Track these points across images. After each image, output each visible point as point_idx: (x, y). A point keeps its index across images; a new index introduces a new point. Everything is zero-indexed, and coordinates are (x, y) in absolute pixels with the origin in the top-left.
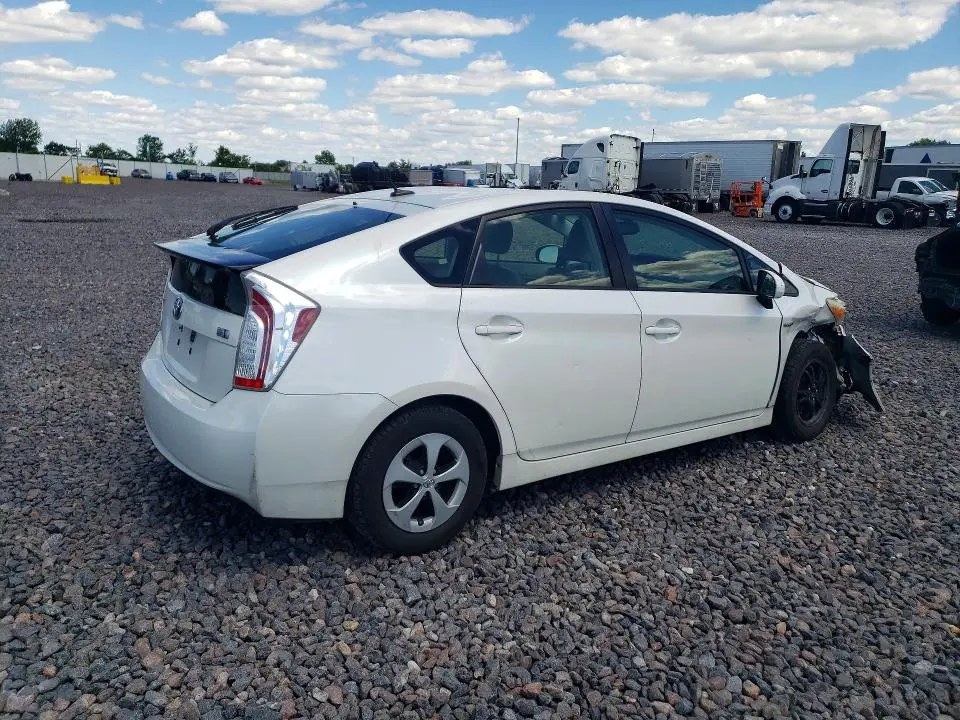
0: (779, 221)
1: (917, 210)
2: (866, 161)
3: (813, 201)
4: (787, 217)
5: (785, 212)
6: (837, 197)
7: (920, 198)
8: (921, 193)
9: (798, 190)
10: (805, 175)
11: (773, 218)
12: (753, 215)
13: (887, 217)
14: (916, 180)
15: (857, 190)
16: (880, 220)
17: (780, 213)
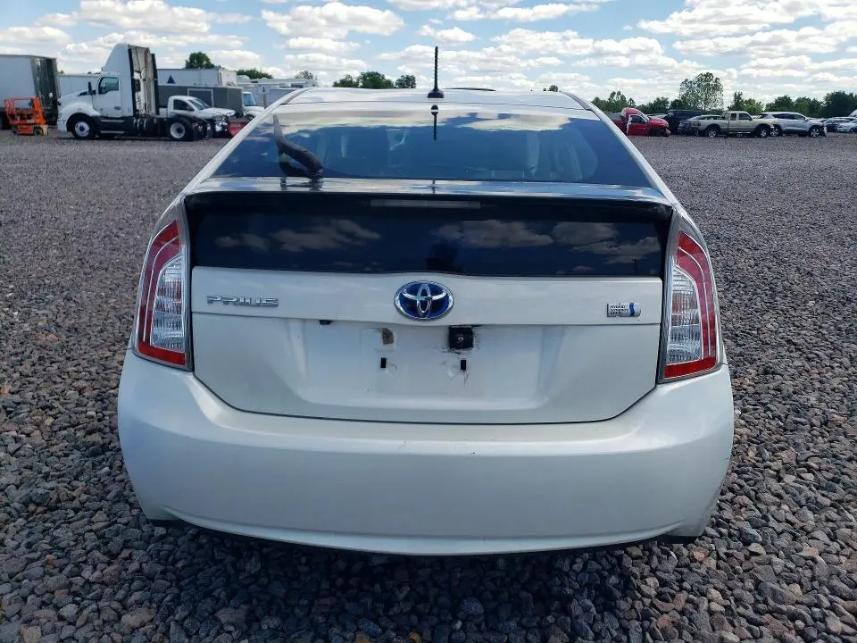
0: (77, 137)
1: (199, 125)
2: (144, 80)
3: (107, 118)
4: (85, 133)
5: (82, 129)
6: (131, 114)
7: (192, 114)
8: (192, 110)
9: (91, 107)
10: (94, 92)
11: (70, 135)
12: (38, 133)
13: (179, 131)
14: (186, 99)
15: (143, 106)
16: (174, 134)
17: (77, 130)
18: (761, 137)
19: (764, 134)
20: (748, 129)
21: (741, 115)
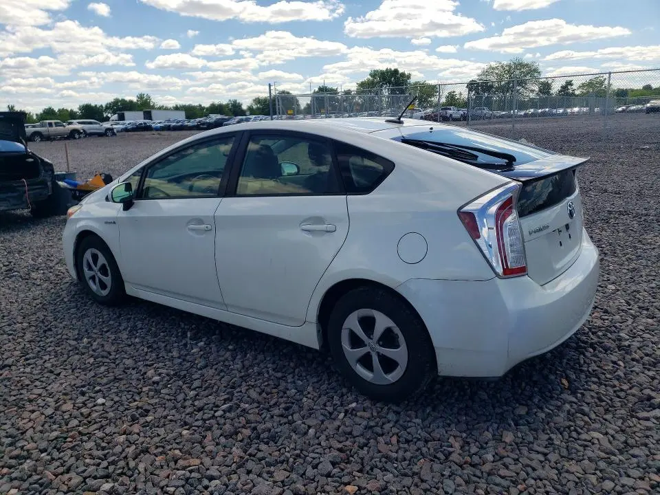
18: (75, 139)
19: (77, 136)
20: (64, 134)
21: (55, 123)
